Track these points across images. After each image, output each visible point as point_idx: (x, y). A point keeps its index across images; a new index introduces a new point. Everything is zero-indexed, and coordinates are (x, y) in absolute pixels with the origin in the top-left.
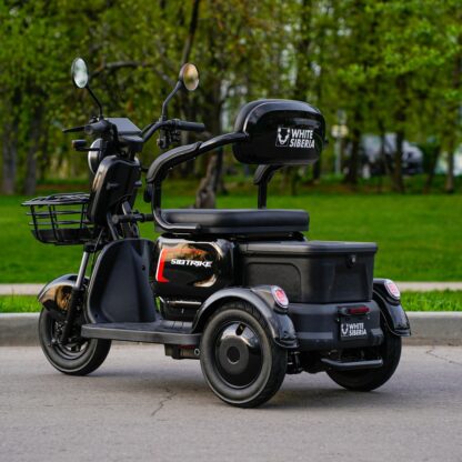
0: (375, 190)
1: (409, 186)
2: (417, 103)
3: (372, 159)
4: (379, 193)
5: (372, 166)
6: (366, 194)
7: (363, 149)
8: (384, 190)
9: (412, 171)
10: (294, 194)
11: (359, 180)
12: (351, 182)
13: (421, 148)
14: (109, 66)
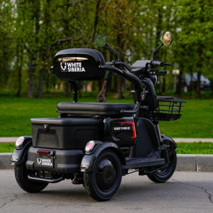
1: (204, 95)
2: (206, 60)
3: (188, 84)
4: (190, 98)
5: (188, 87)
7: (184, 79)
8: (192, 97)
9: (206, 89)
11: (182, 93)
12: (179, 93)
13: (209, 79)
14: (59, 40)
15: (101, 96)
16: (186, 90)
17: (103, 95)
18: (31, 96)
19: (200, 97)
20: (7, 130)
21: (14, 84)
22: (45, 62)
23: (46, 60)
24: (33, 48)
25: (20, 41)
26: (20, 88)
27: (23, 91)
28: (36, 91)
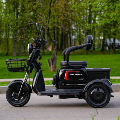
0: (109, 53)
1: (118, 52)
3: (109, 45)
4: (110, 54)
5: (109, 47)
6: (106, 54)
7: (106, 42)
8: (111, 53)
9: (119, 48)
10: (87, 54)
11: (105, 50)
12: (103, 51)
14: (29, 24)
15: (54, 55)
16: (107, 48)
17: (55, 54)
18: (15, 55)
19: (115, 53)
20: (2, 75)
21: (4, 48)
22: (22, 36)
23: (22, 35)
24: (15, 29)
25: (7, 25)
26: (8, 50)
27: (10, 52)
28: (18, 52)
